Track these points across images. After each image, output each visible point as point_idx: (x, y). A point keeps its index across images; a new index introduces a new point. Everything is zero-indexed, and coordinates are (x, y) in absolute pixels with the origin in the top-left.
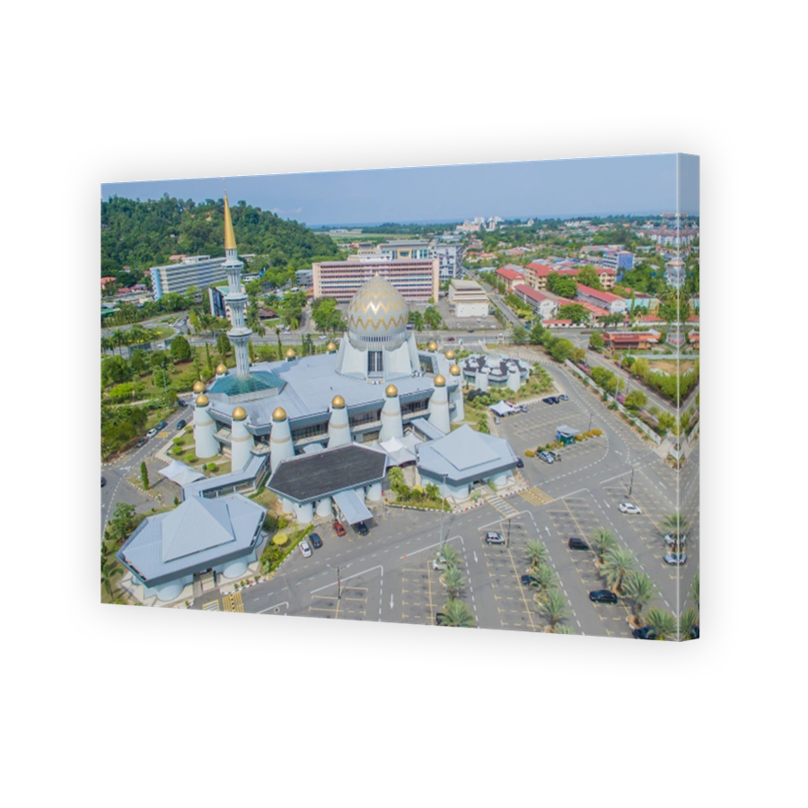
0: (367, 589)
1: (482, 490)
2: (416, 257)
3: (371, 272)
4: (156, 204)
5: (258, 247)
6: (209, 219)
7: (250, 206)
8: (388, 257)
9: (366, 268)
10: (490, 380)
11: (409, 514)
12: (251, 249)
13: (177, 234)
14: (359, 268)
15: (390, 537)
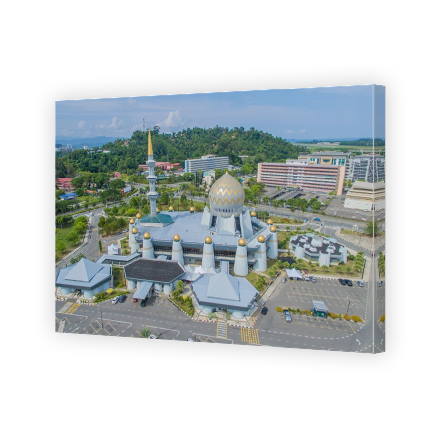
0: (115, 330)
1: (220, 315)
2: (335, 163)
3: (292, 171)
4: (211, 130)
5: (252, 152)
6: (233, 137)
7: (257, 130)
8: (305, 162)
9: (289, 168)
10: (305, 254)
11: (171, 308)
12: (248, 153)
13: (215, 144)
14: (285, 168)
15: (151, 313)
